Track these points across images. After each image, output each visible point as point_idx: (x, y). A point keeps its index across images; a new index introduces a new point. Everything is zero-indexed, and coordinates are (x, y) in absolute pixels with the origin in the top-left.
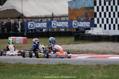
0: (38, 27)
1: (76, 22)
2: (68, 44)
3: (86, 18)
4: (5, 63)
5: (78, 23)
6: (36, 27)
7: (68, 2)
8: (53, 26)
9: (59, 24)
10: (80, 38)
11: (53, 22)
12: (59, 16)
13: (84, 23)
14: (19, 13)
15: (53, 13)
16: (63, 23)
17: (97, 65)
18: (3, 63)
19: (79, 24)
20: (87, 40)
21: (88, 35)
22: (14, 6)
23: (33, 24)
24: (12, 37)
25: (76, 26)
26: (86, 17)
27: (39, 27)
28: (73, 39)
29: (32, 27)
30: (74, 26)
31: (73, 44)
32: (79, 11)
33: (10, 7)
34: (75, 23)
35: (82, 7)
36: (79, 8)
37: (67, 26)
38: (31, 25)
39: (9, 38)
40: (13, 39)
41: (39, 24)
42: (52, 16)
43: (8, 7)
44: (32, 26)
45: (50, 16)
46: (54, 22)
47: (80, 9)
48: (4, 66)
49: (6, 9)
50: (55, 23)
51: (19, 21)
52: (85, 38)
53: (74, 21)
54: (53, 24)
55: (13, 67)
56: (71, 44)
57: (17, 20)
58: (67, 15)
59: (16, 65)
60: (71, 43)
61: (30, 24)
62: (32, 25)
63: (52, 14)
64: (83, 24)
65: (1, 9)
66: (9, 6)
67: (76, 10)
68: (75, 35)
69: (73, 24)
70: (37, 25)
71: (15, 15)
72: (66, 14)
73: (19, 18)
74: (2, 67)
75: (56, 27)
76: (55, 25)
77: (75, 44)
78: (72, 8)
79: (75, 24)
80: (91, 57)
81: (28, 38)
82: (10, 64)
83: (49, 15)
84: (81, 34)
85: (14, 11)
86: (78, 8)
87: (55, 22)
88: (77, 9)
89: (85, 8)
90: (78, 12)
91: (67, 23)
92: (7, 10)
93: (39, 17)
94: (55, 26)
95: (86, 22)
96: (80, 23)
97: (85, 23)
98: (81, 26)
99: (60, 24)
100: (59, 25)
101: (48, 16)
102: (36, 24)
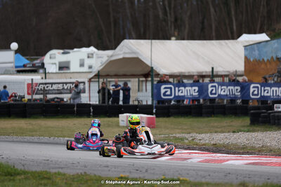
0: (180, 94)
1: (258, 87)
2: (234, 132)
3: (279, 79)
4: (55, 173)
5: (263, 88)
6: (177, 94)
7: (245, 46)
8: (211, 94)
9: (222, 90)
10: (260, 119)
11: (210, 85)
12: (227, 73)
13: (274, 89)
14: (147, 66)
15: (213, 68)
16: (231, 88)
17: (241, 184)
18: (50, 173)
19: (264, 91)
20: (274, 124)
21: (277, 114)
22: (138, 51)
23: (171, 88)
24: (125, 115)
25: (257, 95)
26: (278, 77)
27: (183, 94)
28: (247, 120)
29: (168, 95)
30: (253, 95)
31: (244, 131)
32: (266, 64)
33: (130, 53)
34: (256, 89)
35: (272, 58)
36: (266, 59)
37: (238, 94)
38: (166, 92)
39: (120, 115)
40: (127, 117)
41: (183, 88)
42: (211, 74)
43: (125, 53)
44: (168, 93)
45: (208, 74)
46: (212, 86)
47: (268, 60)
48: (49, 179)
49: (121, 57)
50: (214, 88)
51: (146, 81)
52: (271, 121)
53: (252, 86)
54: (210, 89)
55: (66, 183)
56: (241, 131)
57: (144, 79)
58: (238, 73)
59: (74, 178)
60: (242, 129)
61: (165, 88)
62: (169, 90)
63: (211, 70)
64: (271, 92)
65: (112, 56)
66: (127, 51)
67: (259, 62)
68: (252, 113)
69: (252, 90)
70: (179, 91)
71: (139, 70)
72: (236, 71)
73: (146, 76)
74: (43, 182)
75: (216, 96)
76: (214, 92)
77: (248, 132)
78: (252, 60)
79: (254, 91)
80: (253, 164)
81: (157, 117)
82: (64, 175)
83: (206, 72)
84: (263, 113)
85: (137, 61)
86: (263, 60)
87: (215, 86)
88: (261, 60)
89: (278, 59)
90: (263, 66)
91: (239, 88)
92: (124, 58)
93: (187, 74)
94: (215, 94)
95: (279, 87)
96: (266, 88)
97: (277, 89)
98: (269, 95)
99: (224, 91)
100: (222, 93)
101: (204, 74)
102: (177, 89)
